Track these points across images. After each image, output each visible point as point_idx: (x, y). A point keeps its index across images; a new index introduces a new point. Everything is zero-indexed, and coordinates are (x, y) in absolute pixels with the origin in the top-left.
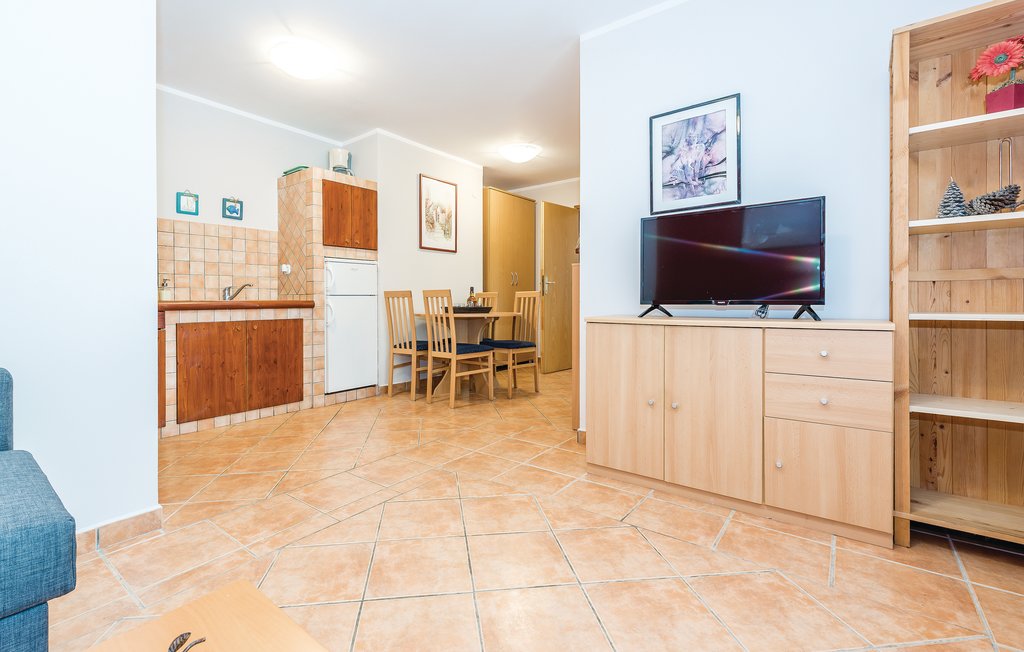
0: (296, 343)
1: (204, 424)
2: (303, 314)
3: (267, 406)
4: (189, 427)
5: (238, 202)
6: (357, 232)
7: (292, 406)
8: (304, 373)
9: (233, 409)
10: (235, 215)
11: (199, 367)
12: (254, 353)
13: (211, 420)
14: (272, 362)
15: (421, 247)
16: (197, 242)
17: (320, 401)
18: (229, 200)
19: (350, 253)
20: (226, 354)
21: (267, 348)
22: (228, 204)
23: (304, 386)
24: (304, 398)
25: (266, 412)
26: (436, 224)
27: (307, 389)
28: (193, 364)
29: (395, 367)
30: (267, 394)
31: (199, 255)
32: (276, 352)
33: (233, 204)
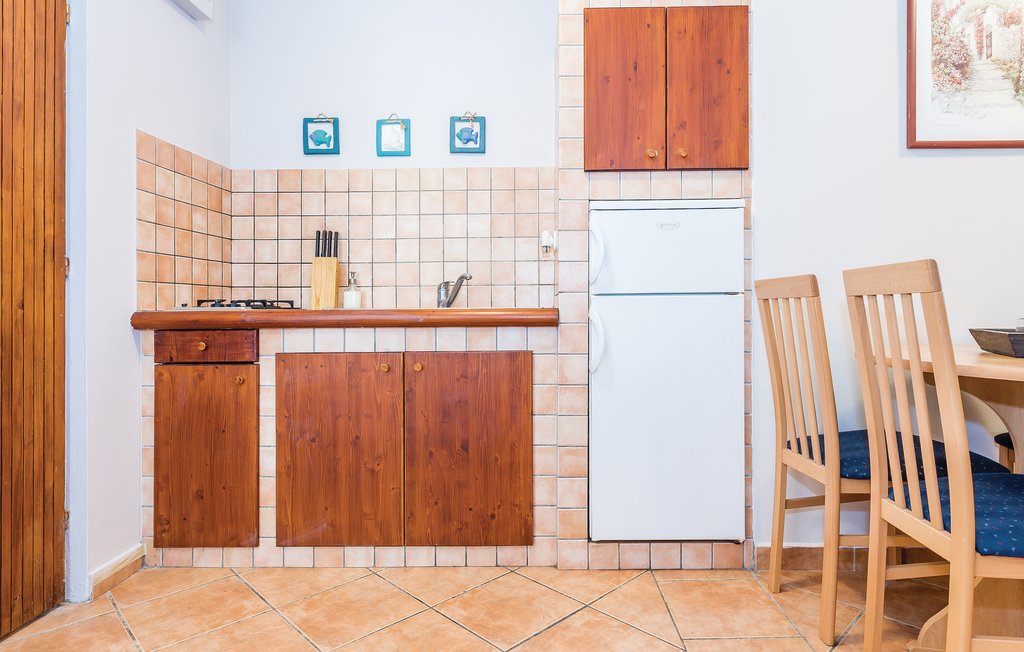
0: (513, 408)
1: (326, 555)
2: (535, 340)
3: (445, 542)
4: (300, 556)
5: (475, 119)
6: (682, 125)
7: (509, 553)
8: (537, 479)
9: (376, 537)
10: (471, 145)
11: (313, 440)
12: (420, 422)
13: (339, 550)
14: (458, 446)
15: (913, 144)
16: (408, 204)
17: (575, 553)
18: (459, 119)
19: (664, 183)
20: (363, 418)
21: (446, 413)
22: (459, 126)
23: (537, 511)
24: (537, 540)
25: (450, 555)
26: (978, 65)
27: (544, 518)
28: (302, 433)
29: (788, 504)
30: (446, 517)
31: (409, 226)
32: (466, 424)
33: (467, 125)
